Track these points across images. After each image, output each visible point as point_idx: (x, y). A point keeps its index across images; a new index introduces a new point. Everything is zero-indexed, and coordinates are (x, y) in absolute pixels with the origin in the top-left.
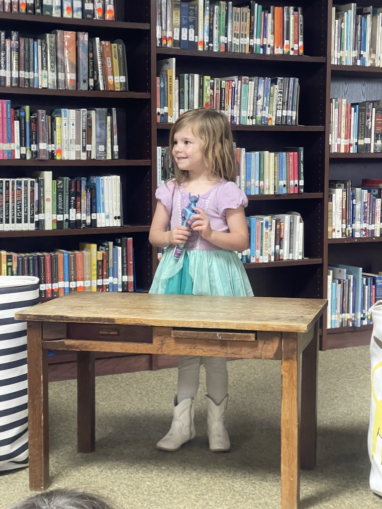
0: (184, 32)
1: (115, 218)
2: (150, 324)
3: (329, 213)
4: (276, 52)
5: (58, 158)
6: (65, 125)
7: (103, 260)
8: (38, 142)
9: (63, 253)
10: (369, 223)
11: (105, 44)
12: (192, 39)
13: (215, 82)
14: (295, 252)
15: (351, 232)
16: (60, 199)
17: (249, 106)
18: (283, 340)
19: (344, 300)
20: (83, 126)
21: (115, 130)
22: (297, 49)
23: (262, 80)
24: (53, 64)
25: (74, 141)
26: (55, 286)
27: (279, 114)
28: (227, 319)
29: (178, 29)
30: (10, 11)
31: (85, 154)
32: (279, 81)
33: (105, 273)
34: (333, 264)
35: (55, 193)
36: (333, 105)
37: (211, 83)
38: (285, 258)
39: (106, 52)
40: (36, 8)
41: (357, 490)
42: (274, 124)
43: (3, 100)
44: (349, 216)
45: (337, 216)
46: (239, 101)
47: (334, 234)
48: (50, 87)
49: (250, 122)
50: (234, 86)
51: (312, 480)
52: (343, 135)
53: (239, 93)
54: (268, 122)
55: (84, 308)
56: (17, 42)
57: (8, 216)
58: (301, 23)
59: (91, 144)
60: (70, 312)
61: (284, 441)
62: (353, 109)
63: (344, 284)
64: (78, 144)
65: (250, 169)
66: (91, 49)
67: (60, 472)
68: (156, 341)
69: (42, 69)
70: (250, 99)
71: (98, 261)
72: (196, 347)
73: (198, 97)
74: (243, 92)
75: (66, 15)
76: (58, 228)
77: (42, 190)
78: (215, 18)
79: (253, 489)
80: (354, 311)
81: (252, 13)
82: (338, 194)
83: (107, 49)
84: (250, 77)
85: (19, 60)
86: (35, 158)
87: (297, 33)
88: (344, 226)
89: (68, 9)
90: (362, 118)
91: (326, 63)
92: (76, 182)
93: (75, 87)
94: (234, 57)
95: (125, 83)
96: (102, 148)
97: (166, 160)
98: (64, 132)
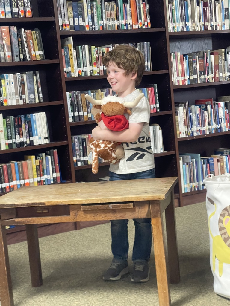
0: (76, 20)
1: (45, 138)
2: (67, 203)
3: (177, 123)
4: (134, 28)
5: (5, 105)
6: (8, 84)
7: (40, 165)
9: (14, 163)
10: (202, 126)
11: (28, 32)
12: (81, 24)
13: (99, 49)
14: (158, 149)
15: (191, 133)
16: (9, 130)
18: (151, 205)
19: (191, 175)
20: (19, 83)
21: (39, 84)
22: (147, 24)
25: (14, 93)
26: (11, 184)
28: (115, 196)
29: (72, 19)
31: (22, 101)
32: (138, 45)
33: (42, 173)
34: (182, 154)
35: (6, 127)
36: (172, 57)
37: (96, 50)
39: (29, 37)
41: (206, 293)
44: (189, 123)
45: (181, 124)
47: (181, 135)
51: (179, 290)
52: (180, 74)
55: (26, 198)
58: (148, 9)
59: (25, 94)
60: (17, 200)
61: (157, 268)
62: (185, 58)
63: (190, 165)
64: (17, 95)
66: (19, 36)
67: (22, 301)
68: (72, 213)
71: (36, 166)
72: (98, 215)
73: (88, 59)
75: (2, 16)
76: (9, 148)
78: (94, 10)
79: (142, 300)
80: (198, 181)
81: (117, 5)
82: (181, 111)
83: (29, 35)
87: (146, 15)
88: (187, 129)
89: (2, 12)
90: (190, 63)
91: (165, 32)
92: (18, 118)
93: (11, 60)
94: (108, 33)
95: (43, 55)
96: (32, 96)
97: (73, 99)
98: (8, 89)
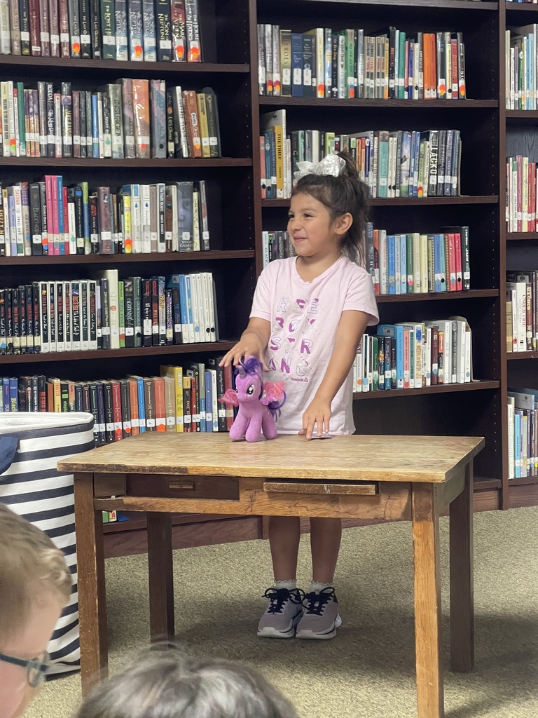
0: (297, 73)
1: (208, 330)
2: (234, 474)
3: (508, 317)
5: (127, 251)
6: (136, 206)
7: (191, 389)
8: (99, 230)
9: (136, 380)
11: (189, 94)
12: (308, 82)
13: (342, 139)
14: (460, 373)
16: (129, 306)
17: (390, 172)
18: (413, 493)
19: (533, 438)
20: (160, 206)
21: (204, 211)
22: (457, 90)
23: (407, 135)
24: (118, 125)
25: (149, 228)
26: (127, 425)
27: (433, 181)
28: (338, 466)
29: (289, 71)
30: (59, 56)
31: (164, 244)
32: (431, 135)
33: (195, 406)
34: (514, 389)
35: (122, 298)
36: (510, 166)
37: (336, 142)
38: (446, 381)
39: (190, 106)
40: (93, 49)
42: (426, 195)
43: (52, 176)
44: (536, 320)
45: (519, 320)
46: (375, 165)
47: (515, 345)
48: (115, 156)
49: (391, 194)
50: (368, 145)
52: (525, 207)
53: (376, 154)
54: (417, 194)
55: (151, 455)
56: (70, 97)
57: (62, 331)
58: (462, 54)
59: (171, 230)
60: (130, 459)
61: (419, 631)
63: (531, 415)
64: (154, 231)
65: (393, 258)
66: (170, 102)
68: (244, 496)
69: (104, 132)
70: (392, 162)
71: (184, 390)
72: (297, 505)
74: (381, 153)
75: (135, 57)
76: (126, 347)
77: (106, 295)
78: (340, 52)
81: (392, 44)
82: (521, 290)
83: (192, 102)
84: (390, 131)
85: (72, 121)
86: (97, 252)
87: (456, 68)
88: (530, 334)
89: (137, 48)
91: (498, 108)
92: (151, 283)
93: (149, 154)
94: (367, 105)
95: (217, 146)
96: (186, 236)
97: (276, 249)
98: (135, 216)
